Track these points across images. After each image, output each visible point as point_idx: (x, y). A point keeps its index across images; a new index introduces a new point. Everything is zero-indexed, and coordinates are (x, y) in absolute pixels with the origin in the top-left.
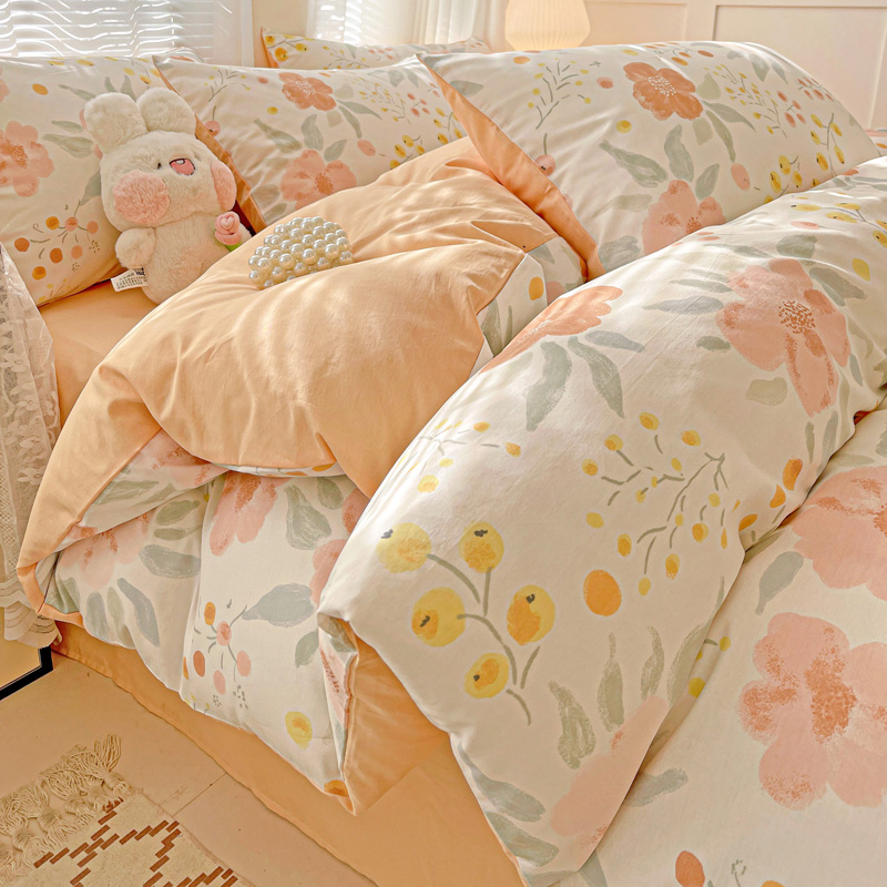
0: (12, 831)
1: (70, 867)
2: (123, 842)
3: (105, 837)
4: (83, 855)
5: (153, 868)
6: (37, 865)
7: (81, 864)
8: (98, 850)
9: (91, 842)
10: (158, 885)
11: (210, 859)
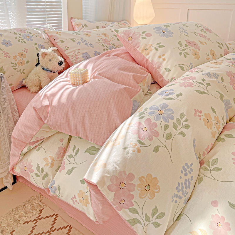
0: (17, 216)
1: (32, 224)
2: (44, 219)
3: (40, 217)
4: (35, 222)
5: (52, 225)
6: (24, 224)
9: (37, 219)
10: (53, 229)
11: (65, 223)
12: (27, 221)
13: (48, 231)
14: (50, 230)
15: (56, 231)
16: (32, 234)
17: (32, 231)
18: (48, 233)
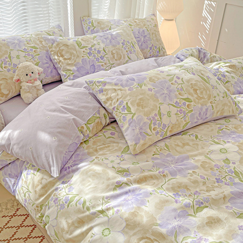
1: (8, 219)
2: (18, 216)
4: (11, 217)
5: (22, 222)
6: (2, 217)
7: (10, 219)
10: (22, 225)
11: (33, 222)
12: (5, 216)
13: (18, 226)
14: (19, 226)
15: (24, 227)
16: (6, 226)
17: (6, 224)
18: (17, 228)
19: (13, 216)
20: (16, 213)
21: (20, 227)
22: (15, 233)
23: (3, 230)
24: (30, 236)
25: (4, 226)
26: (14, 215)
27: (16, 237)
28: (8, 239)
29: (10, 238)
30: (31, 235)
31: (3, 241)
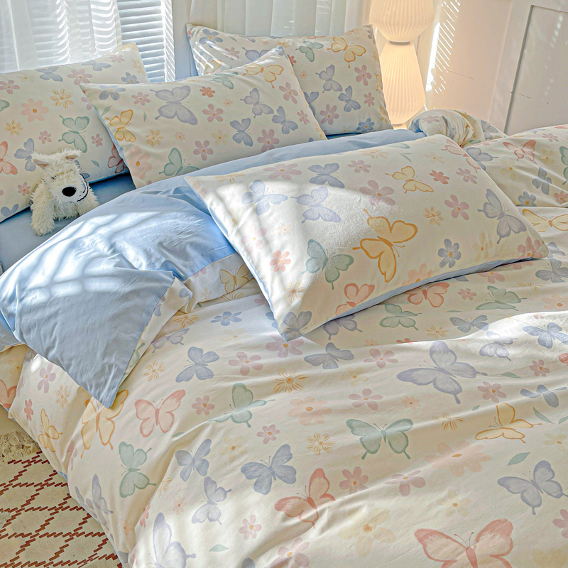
0: (3, 448)
1: (20, 467)
2: (42, 463)
3: (37, 459)
4: (27, 464)
5: (50, 476)
6: (9, 463)
7: (24, 467)
8: (33, 463)
9: (31, 460)
12: (14, 461)
14: (43, 483)
15: (53, 486)
16: (15, 482)
17: (16, 478)
18: (39, 487)
19: (32, 462)
20: (39, 456)
21: (44, 485)
22: (33, 497)
23: (8, 489)
24: (64, 506)
25: (10, 482)
26: (34, 460)
27: (33, 504)
28: (17, 508)
29: (22, 506)
30: (66, 502)
31: (5, 511)
